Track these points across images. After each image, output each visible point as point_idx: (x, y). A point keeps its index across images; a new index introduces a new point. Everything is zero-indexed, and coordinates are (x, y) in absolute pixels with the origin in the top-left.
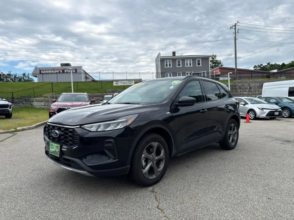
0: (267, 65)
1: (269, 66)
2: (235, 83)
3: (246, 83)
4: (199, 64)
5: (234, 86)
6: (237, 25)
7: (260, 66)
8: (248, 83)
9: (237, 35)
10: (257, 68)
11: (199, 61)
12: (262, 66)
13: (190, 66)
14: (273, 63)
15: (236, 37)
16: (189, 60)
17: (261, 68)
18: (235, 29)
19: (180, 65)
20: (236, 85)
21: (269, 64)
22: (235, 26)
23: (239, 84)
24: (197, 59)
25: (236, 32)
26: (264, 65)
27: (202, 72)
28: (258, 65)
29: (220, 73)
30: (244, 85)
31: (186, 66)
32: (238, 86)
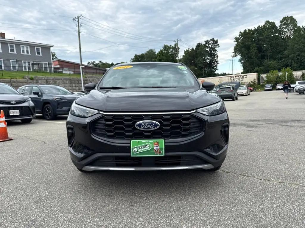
0: (99, 62)
1: (101, 64)
2: (86, 77)
3: (96, 78)
4: (38, 53)
5: (86, 81)
6: (80, 18)
7: (93, 63)
8: (97, 78)
9: (80, 28)
10: (90, 65)
11: (38, 49)
12: (95, 64)
13: (27, 54)
14: (104, 62)
15: (80, 30)
16: (25, 46)
17: (94, 65)
18: (78, 21)
19: (14, 51)
20: (87, 79)
21: (100, 62)
22: (78, 18)
23: (90, 79)
24: (36, 47)
25: (80, 25)
26: (96, 63)
27: (43, 62)
28: (91, 62)
29: (58, 66)
30: (95, 80)
31: (22, 53)
32: (89, 81)
